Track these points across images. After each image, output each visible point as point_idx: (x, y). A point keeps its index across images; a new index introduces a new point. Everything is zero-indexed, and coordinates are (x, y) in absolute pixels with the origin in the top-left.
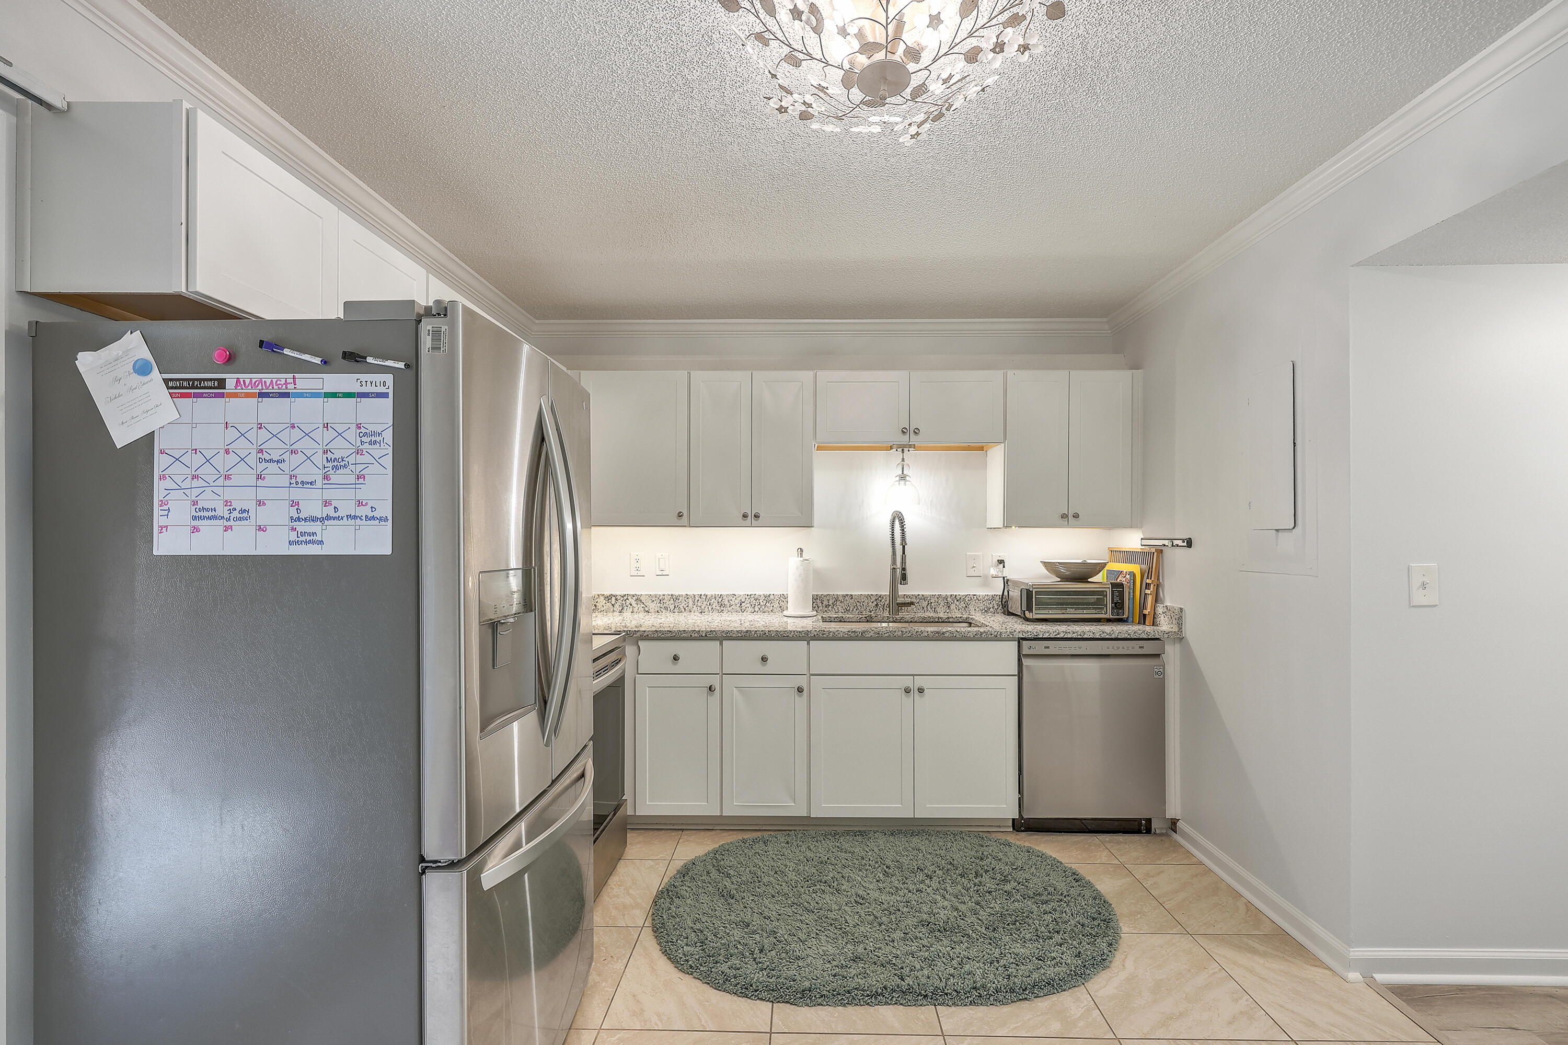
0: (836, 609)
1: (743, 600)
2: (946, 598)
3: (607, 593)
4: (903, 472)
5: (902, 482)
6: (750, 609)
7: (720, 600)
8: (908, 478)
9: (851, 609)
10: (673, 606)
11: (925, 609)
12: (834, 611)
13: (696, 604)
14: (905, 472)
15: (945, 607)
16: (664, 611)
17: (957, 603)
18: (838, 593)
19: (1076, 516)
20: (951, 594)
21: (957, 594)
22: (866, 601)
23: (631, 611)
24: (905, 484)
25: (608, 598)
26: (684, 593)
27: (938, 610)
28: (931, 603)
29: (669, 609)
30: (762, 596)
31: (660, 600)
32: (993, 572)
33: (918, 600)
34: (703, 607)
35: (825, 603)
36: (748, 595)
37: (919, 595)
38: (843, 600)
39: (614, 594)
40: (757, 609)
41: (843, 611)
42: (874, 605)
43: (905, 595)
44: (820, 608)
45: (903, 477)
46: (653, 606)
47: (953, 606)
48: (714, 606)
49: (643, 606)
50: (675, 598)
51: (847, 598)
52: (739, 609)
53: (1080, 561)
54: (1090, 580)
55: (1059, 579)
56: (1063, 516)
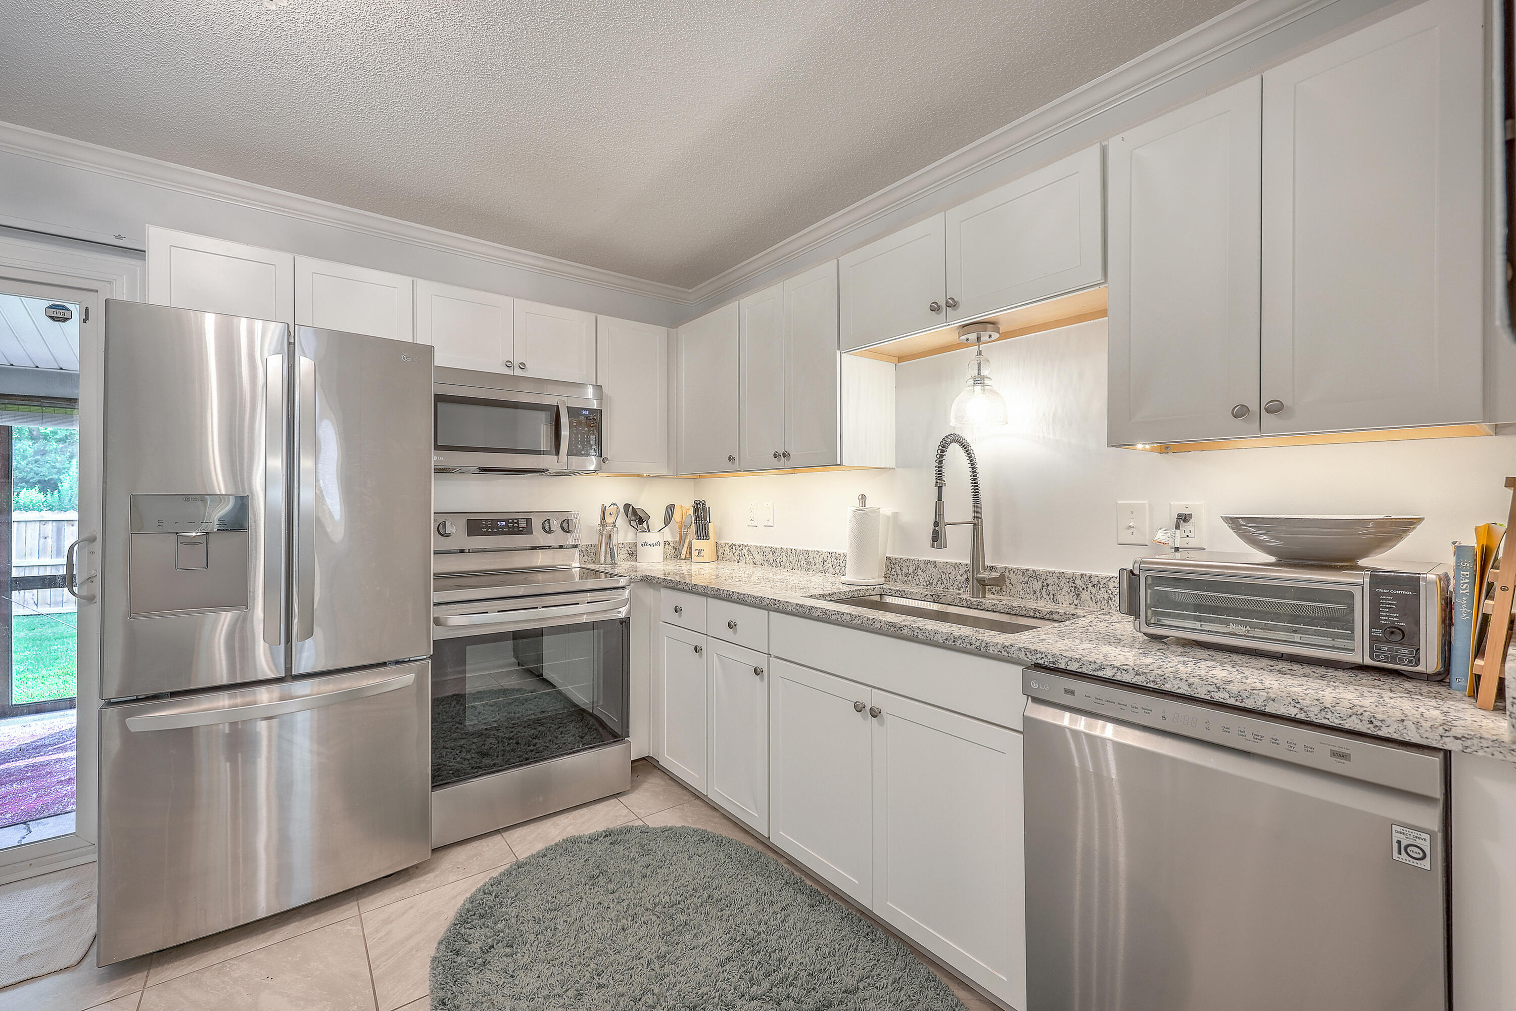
0: (917, 580)
1: (825, 559)
2: (1072, 579)
3: (730, 543)
4: (979, 369)
5: (978, 388)
6: (831, 570)
7: (807, 556)
8: (987, 381)
9: (935, 583)
10: (772, 559)
11: (1038, 594)
12: (915, 583)
13: (789, 559)
14: (984, 372)
15: (1072, 594)
16: (766, 564)
17: (1094, 591)
18: (920, 558)
19: (1276, 408)
20: (1083, 572)
21: (1094, 573)
22: (953, 573)
23: (745, 562)
24: (983, 390)
25: (732, 546)
26: (779, 547)
27: (1060, 598)
28: (1048, 585)
29: (769, 562)
30: (842, 555)
31: (762, 551)
32: (1161, 536)
33: (1027, 578)
34: (793, 564)
35: (905, 570)
36: (829, 553)
37: (1027, 570)
38: (924, 569)
39: (734, 543)
40: (837, 571)
41: (925, 584)
42: (963, 579)
43: (1006, 568)
44: (900, 577)
45: (979, 380)
46: (759, 558)
47: (1085, 595)
48: (802, 563)
49: (752, 557)
50: (773, 551)
51: (929, 566)
52: (822, 569)
54: (1362, 562)
55: (1272, 559)
56: (1241, 412)
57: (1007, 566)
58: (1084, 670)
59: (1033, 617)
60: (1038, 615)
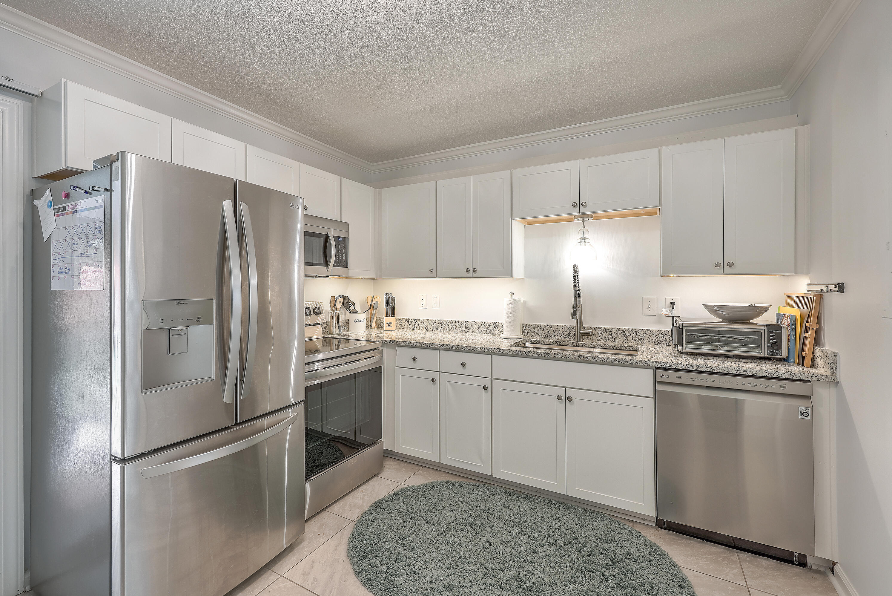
0: (540, 335)
1: (480, 326)
2: (624, 331)
3: (407, 318)
4: (583, 235)
5: (583, 243)
6: (484, 332)
7: (467, 324)
8: (587, 240)
9: (551, 336)
10: (440, 327)
11: (607, 338)
12: (539, 336)
13: (453, 326)
14: (585, 236)
15: (623, 338)
16: (436, 330)
17: (634, 336)
18: (542, 324)
19: (731, 265)
20: (628, 328)
21: (634, 328)
22: (561, 330)
23: (419, 329)
24: (585, 245)
25: (407, 320)
26: (446, 320)
27: (617, 339)
28: (612, 334)
29: (438, 329)
30: (492, 323)
31: (433, 323)
32: (664, 312)
33: (601, 332)
34: (457, 329)
35: (533, 330)
36: (483, 322)
37: (602, 328)
38: (544, 329)
39: (410, 318)
40: (488, 332)
41: (545, 337)
42: (567, 333)
43: (590, 327)
44: (529, 334)
45: (583, 240)
46: (430, 327)
47: (630, 338)
48: (463, 328)
49: (425, 326)
50: (441, 322)
51: (547, 327)
52: (477, 331)
53: (747, 305)
54: (751, 321)
55: (721, 320)
56: (717, 265)
57: (591, 326)
58: (684, 368)
59: (612, 349)
60: (614, 348)
